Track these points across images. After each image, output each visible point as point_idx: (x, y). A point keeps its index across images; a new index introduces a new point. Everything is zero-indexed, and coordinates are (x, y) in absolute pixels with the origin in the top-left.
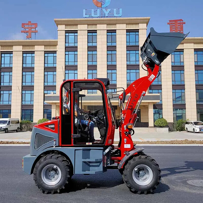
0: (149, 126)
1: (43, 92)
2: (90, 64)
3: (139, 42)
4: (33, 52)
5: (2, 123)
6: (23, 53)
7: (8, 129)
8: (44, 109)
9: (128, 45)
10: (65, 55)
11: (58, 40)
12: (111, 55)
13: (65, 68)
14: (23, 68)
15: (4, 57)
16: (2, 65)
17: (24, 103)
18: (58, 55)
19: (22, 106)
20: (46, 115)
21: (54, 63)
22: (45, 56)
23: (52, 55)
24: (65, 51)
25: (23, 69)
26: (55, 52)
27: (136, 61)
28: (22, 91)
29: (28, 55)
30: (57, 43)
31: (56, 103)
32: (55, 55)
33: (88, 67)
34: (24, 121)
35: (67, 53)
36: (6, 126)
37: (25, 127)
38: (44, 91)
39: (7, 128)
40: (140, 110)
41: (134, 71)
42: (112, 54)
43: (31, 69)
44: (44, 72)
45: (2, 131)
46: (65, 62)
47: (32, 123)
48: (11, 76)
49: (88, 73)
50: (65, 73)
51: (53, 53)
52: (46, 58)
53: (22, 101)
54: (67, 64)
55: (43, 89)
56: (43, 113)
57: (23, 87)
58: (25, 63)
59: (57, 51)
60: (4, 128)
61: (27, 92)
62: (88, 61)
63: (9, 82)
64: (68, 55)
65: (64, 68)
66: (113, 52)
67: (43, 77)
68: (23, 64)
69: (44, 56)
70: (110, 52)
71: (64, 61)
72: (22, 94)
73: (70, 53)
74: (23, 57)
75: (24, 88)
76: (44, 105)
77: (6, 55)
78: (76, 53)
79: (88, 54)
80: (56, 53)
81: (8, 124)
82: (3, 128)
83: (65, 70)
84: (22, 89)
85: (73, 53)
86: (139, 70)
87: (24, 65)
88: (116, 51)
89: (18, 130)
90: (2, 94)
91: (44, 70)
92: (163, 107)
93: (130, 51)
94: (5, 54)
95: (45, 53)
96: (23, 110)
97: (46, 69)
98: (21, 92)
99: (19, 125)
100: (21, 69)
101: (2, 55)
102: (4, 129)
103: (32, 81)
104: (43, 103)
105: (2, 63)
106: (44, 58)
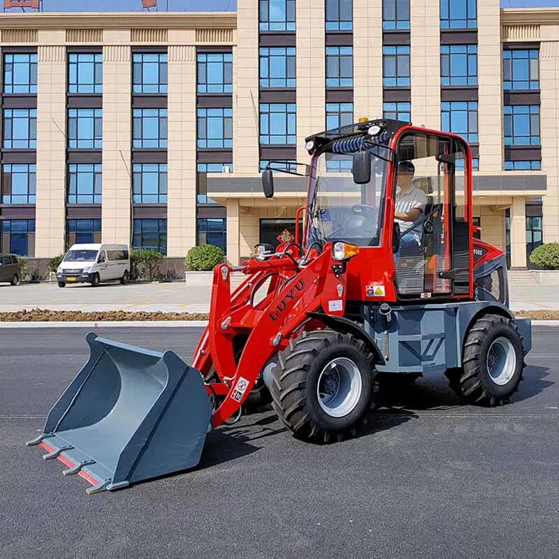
0: (512, 265)
1: (195, 168)
2: (334, 84)
3: (476, 19)
4: (162, 50)
5: (82, 259)
6: (133, 51)
7: (101, 276)
8: (197, 219)
9: (446, 27)
10: (260, 57)
11: (239, 14)
12: (394, 59)
13: (260, 98)
14: (132, 97)
15: (77, 63)
16: (70, 86)
17: (137, 198)
18: (236, 57)
19: (134, 208)
20: (203, 236)
21: (227, 81)
22: (197, 63)
23: (219, 58)
24: (259, 47)
25: (134, 98)
26: (227, 50)
27: (468, 76)
28: (132, 164)
29: (147, 58)
30: (234, 22)
31: (238, 199)
32: (227, 58)
33: (326, 94)
34: (142, 251)
35: (265, 52)
36: (95, 266)
37: (144, 270)
38: (197, 163)
39: (97, 273)
40: (479, 218)
41: (463, 106)
42: (396, 55)
43: (159, 101)
44: (197, 108)
45: (83, 282)
46: (260, 78)
47: (164, 257)
48: (97, 120)
49: (326, 112)
50: (260, 113)
51: (223, 53)
52: (202, 67)
53: (133, 194)
54: (265, 84)
55: (195, 158)
56: (194, 230)
57: (135, 154)
58: (140, 82)
59: (233, 48)
60: (89, 272)
61: (146, 168)
62: (326, 77)
63: (94, 139)
64: (268, 57)
65: (258, 96)
66: (401, 50)
67: (195, 123)
68: (133, 84)
69: (195, 62)
70: (391, 50)
71: (257, 76)
72: (133, 173)
73: (273, 51)
74: (133, 63)
75: (138, 156)
76: (197, 208)
77: (82, 58)
78: (290, 51)
79: (326, 56)
80: (231, 53)
81: (99, 262)
82: (87, 274)
83: (259, 103)
84: (132, 158)
85: (282, 51)
86: (477, 101)
87: (138, 89)
88: (409, 45)
89: (125, 278)
90: (73, 173)
91: (197, 103)
92: (545, 210)
93: (450, 45)
94: (78, 53)
95: (197, 53)
96: (134, 221)
97: (203, 101)
98: (129, 168)
99: (126, 265)
100: (130, 101)
101: (71, 56)
102: (90, 275)
103: (162, 137)
104: (195, 200)
105: (70, 82)
106: (195, 66)
